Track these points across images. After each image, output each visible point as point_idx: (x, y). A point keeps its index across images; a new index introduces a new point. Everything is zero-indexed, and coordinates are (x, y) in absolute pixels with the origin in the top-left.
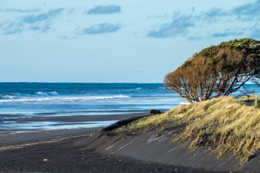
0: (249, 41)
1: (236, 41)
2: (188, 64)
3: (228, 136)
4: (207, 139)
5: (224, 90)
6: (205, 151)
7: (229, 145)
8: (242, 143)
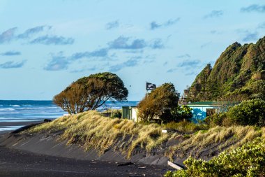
0: (108, 74)
1: (100, 74)
2: (68, 89)
3: (91, 137)
4: (78, 139)
5: (92, 106)
6: (76, 147)
7: (92, 143)
8: (100, 141)
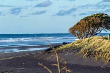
0: (102, 14)
1: (97, 14)
2: (78, 24)
3: (99, 52)
6: (90, 58)
7: (100, 56)
8: (105, 55)
